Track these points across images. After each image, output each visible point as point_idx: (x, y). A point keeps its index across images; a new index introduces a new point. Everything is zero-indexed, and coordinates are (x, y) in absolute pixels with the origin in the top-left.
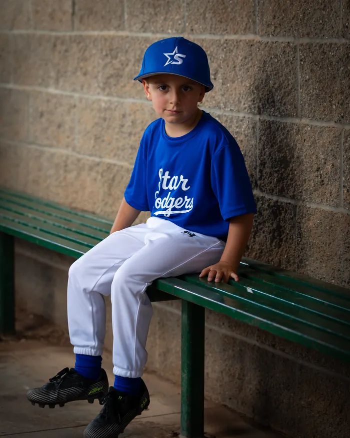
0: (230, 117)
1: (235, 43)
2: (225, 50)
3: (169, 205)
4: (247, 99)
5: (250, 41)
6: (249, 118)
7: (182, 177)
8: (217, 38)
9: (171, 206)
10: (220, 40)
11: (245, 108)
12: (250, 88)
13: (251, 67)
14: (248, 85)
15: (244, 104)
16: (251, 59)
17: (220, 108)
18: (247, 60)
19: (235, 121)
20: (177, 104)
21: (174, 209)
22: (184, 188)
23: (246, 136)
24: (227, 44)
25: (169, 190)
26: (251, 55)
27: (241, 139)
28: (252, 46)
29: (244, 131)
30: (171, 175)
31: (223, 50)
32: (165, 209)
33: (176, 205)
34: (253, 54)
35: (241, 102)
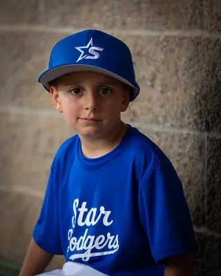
0: (171, 134)
1: (177, 41)
2: (165, 49)
3: (87, 245)
4: (192, 111)
5: (196, 38)
6: (194, 136)
7: (102, 209)
8: (155, 34)
9: (90, 247)
10: (159, 37)
11: (190, 123)
12: (196, 97)
13: (197, 70)
14: (193, 94)
15: (189, 118)
16: (198, 61)
17: (158, 123)
18: (192, 62)
19: (177, 139)
20: (94, 110)
21: (94, 250)
22: (106, 223)
23: (191, 158)
24: (167, 41)
25: (85, 227)
26: (197, 55)
27: (185, 162)
28: (198, 43)
29: (189, 152)
30: (89, 207)
31: (162, 50)
32: (84, 251)
33: (97, 246)
34: (201, 55)
35: (184, 116)
